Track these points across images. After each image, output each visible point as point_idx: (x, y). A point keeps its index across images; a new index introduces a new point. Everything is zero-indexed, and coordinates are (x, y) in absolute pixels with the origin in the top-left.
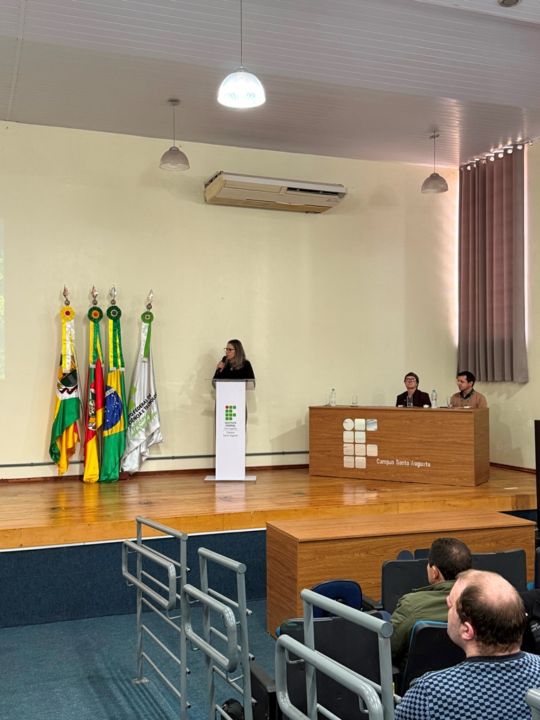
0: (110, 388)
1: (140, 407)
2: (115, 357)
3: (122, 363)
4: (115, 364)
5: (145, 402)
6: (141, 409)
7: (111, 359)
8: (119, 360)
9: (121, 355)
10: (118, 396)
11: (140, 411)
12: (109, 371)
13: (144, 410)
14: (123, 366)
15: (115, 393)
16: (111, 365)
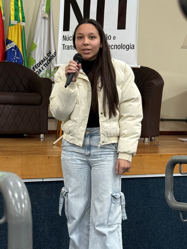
0: (11, 42)
1: (40, 64)
2: (16, 10)
3: (23, 18)
4: (16, 18)
5: (45, 60)
6: (41, 66)
7: (13, 13)
8: (20, 14)
9: (22, 9)
10: (18, 50)
11: (40, 68)
12: (10, 25)
13: (44, 67)
14: (23, 21)
15: (16, 48)
16: (13, 18)
